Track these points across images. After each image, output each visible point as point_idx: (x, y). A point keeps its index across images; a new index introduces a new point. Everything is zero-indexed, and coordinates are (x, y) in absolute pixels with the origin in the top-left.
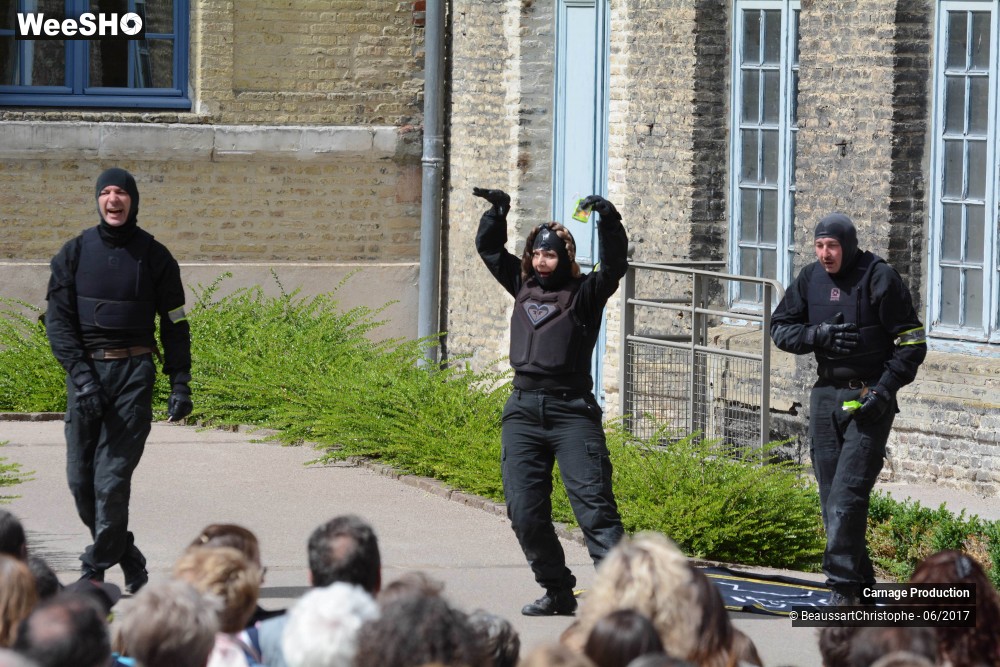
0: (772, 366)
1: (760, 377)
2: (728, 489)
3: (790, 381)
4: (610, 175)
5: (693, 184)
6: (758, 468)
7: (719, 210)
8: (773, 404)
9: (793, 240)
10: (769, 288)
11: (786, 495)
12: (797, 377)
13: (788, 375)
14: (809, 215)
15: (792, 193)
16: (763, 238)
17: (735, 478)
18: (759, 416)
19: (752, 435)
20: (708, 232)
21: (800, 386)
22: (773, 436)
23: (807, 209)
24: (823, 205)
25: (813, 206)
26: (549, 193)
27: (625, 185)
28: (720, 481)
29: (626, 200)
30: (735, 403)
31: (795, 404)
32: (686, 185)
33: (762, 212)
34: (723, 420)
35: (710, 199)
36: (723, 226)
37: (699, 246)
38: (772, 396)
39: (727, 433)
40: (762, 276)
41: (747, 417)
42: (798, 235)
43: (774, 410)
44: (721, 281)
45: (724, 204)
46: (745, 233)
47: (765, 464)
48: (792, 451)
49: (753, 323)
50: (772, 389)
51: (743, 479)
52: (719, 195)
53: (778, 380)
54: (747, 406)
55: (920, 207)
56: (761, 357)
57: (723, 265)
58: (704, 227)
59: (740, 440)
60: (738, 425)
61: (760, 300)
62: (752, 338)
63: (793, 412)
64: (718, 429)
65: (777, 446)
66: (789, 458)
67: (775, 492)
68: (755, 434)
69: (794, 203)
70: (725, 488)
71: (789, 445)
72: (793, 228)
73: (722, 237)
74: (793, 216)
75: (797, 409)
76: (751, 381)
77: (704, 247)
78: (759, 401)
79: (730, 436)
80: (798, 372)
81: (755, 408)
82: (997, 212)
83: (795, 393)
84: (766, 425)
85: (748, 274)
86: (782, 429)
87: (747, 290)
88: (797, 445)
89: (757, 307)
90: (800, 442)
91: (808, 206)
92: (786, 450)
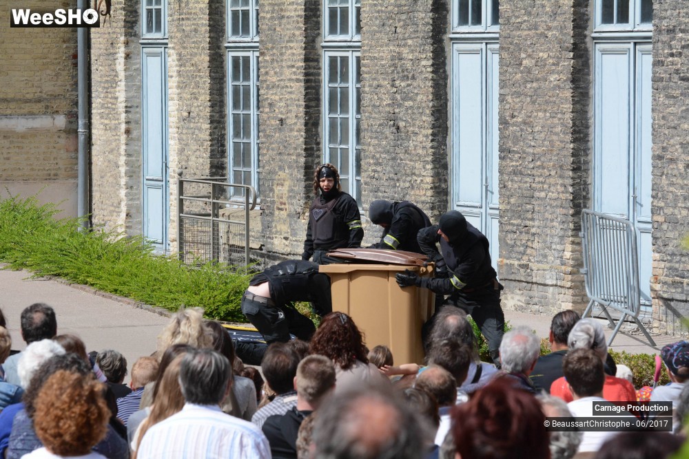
0: (251, 227)
1: (245, 232)
2: (230, 286)
3: (259, 234)
4: (170, 137)
5: (210, 140)
6: (244, 276)
7: (223, 153)
8: (251, 245)
9: (259, 167)
10: (248, 190)
12: (262, 232)
13: (258, 231)
14: (266, 154)
15: (258, 144)
16: (244, 166)
17: (234, 281)
18: (244, 251)
19: (241, 261)
20: (218, 163)
21: (264, 236)
22: (251, 261)
24: (273, 149)
25: (268, 150)
26: (140, 146)
27: (177, 141)
28: (226, 283)
29: (178, 149)
30: (233, 245)
31: (262, 245)
32: (207, 141)
33: (244, 154)
34: (228, 254)
35: (218, 147)
36: (225, 160)
37: (214, 170)
38: (250, 242)
39: (230, 260)
40: (244, 184)
41: (239, 252)
42: (261, 164)
43: (251, 248)
44: (225, 187)
45: (225, 150)
46: (236, 163)
47: (248, 274)
49: (241, 207)
50: (251, 238)
51: (237, 281)
52: (223, 145)
53: (253, 234)
54: (239, 247)
55: (319, 150)
56: (245, 223)
57: (226, 179)
58: (216, 161)
59: (235, 263)
60: (235, 255)
61: (244, 196)
62: (240, 214)
63: (261, 249)
64: (225, 258)
65: (253, 266)
66: (259, 271)
68: (242, 260)
69: (259, 149)
70: (228, 286)
71: (259, 264)
72: (259, 161)
73: (225, 165)
74: (259, 155)
75: (263, 247)
76: (240, 234)
77: (216, 170)
78: (244, 244)
79: (231, 261)
80: (263, 230)
81: (243, 248)
82: (355, 151)
83: (261, 240)
84: (248, 255)
85: (238, 183)
86: (255, 257)
87: (237, 191)
88: (263, 265)
89: (242, 199)
90: (264, 263)
91: (266, 150)
92: (258, 267)
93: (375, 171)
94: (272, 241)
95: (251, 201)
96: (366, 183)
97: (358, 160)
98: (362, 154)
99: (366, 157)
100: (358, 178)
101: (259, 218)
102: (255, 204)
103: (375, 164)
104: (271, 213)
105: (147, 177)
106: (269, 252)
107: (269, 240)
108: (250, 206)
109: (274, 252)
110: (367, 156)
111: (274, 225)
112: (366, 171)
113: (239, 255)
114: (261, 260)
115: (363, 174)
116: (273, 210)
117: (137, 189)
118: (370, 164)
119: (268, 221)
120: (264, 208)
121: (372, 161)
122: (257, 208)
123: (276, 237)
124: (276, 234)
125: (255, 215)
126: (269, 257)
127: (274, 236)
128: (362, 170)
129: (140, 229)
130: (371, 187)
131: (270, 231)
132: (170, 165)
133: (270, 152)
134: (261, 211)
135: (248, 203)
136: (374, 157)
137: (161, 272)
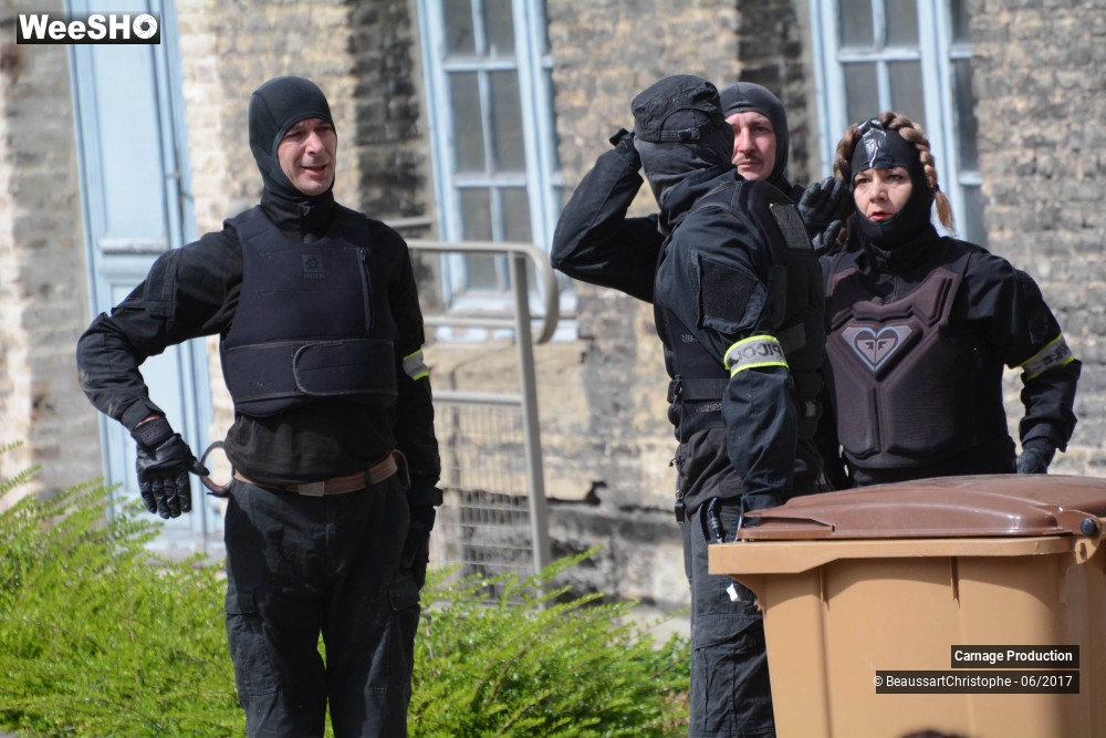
0: (544, 414)
1: (522, 437)
2: (480, 661)
3: (580, 440)
4: (185, 70)
5: (354, 72)
6: (535, 616)
7: (408, 119)
8: (552, 489)
9: (558, 164)
10: (522, 262)
11: (594, 662)
12: (593, 431)
13: (575, 428)
14: (584, 111)
15: (548, 71)
16: (500, 164)
17: (492, 640)
18: (526, 515)
19: (517, 554)
20: (391, 163)
21: (601, 448)
22: (557, 550)
23: (578, 100)
24: (610, 89)
25: (591, 92)
26: (68, 117)
27: (216, 86)
28: (463, 648)
29: (224, 116)
30: (478, 495)
31: (597, 485)
32: (339, 75)
33: (493, 116)
34: (459, 531)
35: (388, 98)
36: (418, 148)
37: (377, 193)
38: (548, 473)
39: (472, 553)
40: (506, 237)
41: (505, 518)
42: (567, 153)
43: (554, 501)
44: (427, 259)
45: (416, 106)
46: (466, 158)
47: (548, 605)
48: (597, 576)
49: (498, 334)
50: (549, 459)
51: (507, 639)
52: (405, 88)
53: (556, 440)
54: (502, 498)
55: (798, 74)
56: (520, 397)
57: (427, 227)
58: (381, 154)
59: (492, 565)
60: (490, 534)
61: (508, 287)
62: (498, 363)
63: (592, 499)
64: (450, 548)
65: (566, 569)
66: (593, 589)
67: (574, 659)
68: (521, 551)
69: (553, 90)
70: (472, 659)
71: (589, 563)
72: (556, 140)
73: (420, 171)
74: (554, 116)
75: (600, 493)
76: (506, 447)
77: (387, 194)
78: (523, 485)
79: (476, 558)
80: (595, 422)
81: (519, 500)
82: (947, 70)
83: (592, 462)
84: (543, 528)
85: (478, 238)
86: (573, 535)
87: (479, 270)
88: (606, 565)
89: (501, 301)
90: (612, 557)
91: (581, 94)
92: (585, 575)
93: (1034, 143)
94: (634, 463)
95: (538, 306)
96: (1004, 197)
97: (965, 100)
98: (979, 78)
99: (996, 89)
100: (970, 178)
101: (575, 375)
102: (553, 317)
103: (1038, 115)
104: (621, 350)
105: (108, 243)
106: (629, 508)
107: (623, 462)
108: (537, 327)
109: (647, 510)
110: (1000, 82)
111: (637, 398)
112: (998, 147)
113: (505, 530)
114: (597, 544)
115: (987, 160)
116: (631, 337)
117: (67, 295)
118: (1014, 117)
119: (614, 383)
120: (595, 330)
121: (1020, 104)
122: (566, 332)
123: (651, 447)
124: (649, 433)
125: (556, 363)
126: (628, 530)
127: (642, 442)
128: (982, 145)
129: (94, 458)
130: (1023, 211)
131: (627, 424)
132: (195, 184)
133: (601, 100)
134: (583, 346)
135: (525, 316)
136: (1026, 86)
137: (195, 624)
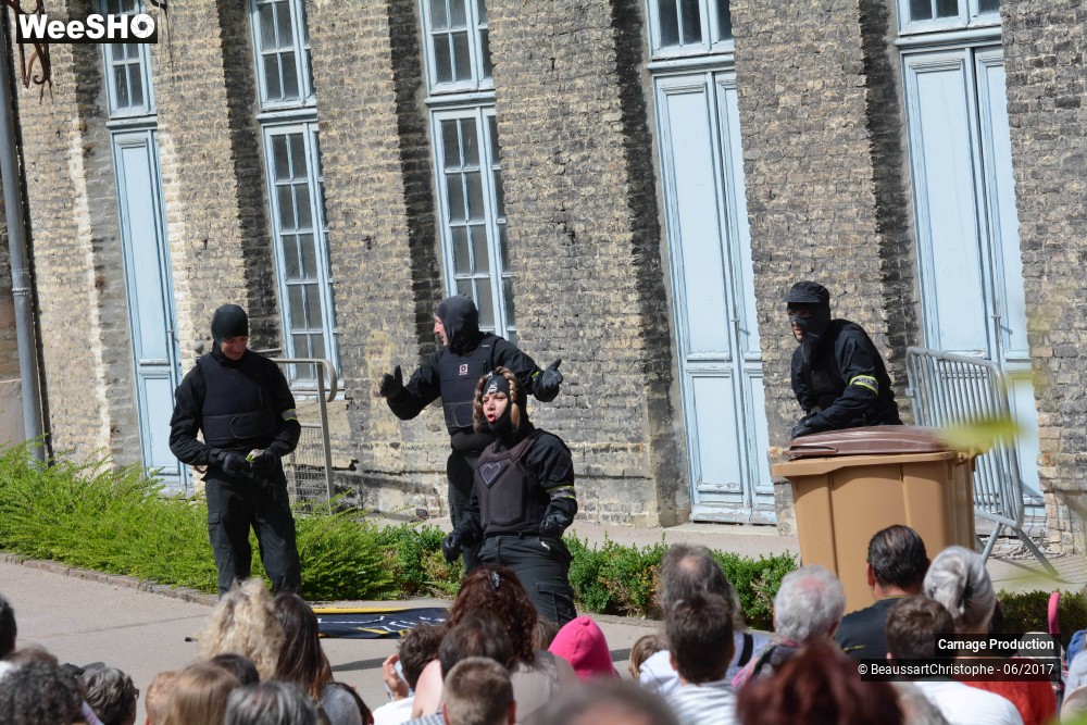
0: (331, 432)
1: (322, 441)
2: (304, 539)
3: (347, 442)
4: (175, 286)
5: (247, 286)
6: (328, 518)
7: (271, 306)
8: (335, 463)
9: (336, 324)
10: (320, 367)
11: (353, 538)
12: (352, 439)
13: (345, 438)
14: (347, 301)
15: (331, 284)
16: (311, 325)
17: (310, 530)
18: (324, 475)
19: (320, 492)
20: (264, 325)
21: (356, 446)
22: (338, 490)
23: (344, 297)
24: (358, 292)
25: (349, 294)
26: (125, 307)
27: (189, 293)
29: (192, 305)
30: (303, 466)
31: (353, 462)
32: (241, 288)
33: (307, 304)
34: (295, 482)
35: (262, 297)
36: (276, 318)
37: (258, 338)
38: (333, 457)
39: (300, 492)
40: (313, 357)
41: (315, 477)
42: (340, 320)
43: (335, 469)
45: (275, 300)
46: (296, 322)
47: (333, 513)
48: (355, 501)
49: (311, 397)
50: (333, 451)
51: (315, 529)
52: (270, 293)
53: (336, 442)
54: (313, 468)
55: (438, 285)
56: (320, 425)
57: (280, 352)
58: (260, 321)
59: (309, 497)
60: (308, 484)
61: (315, 378)
62: (311, 410)
63: (352, 468)
65: (341, 499)
66: (352, 506)
67: (343, 537)
68: (322, 491)
69: (333, 293)
71: (351, 495)
72: (335, 314)
73: (276, 328)
74: (334, 304)
75: (356, 465)
76: (314, 446)
77: (262, 338)
78: (322, 462)
79: (301, 494)
80: (353, 433)
81: (320, 469)
82: (501, 282)
83: (352, 452)
84: (331, 481)
85: (302, 357)
86: (344, 484)
87: (302, 370)
88: (359, 496)
89: (312, 384)
90: (361, 492)
91: (345, 294)
92: (350, 500)
93: (538, 314)
94: (370, 452)
95: (328, 385)
96: (526, 337)
97: (509, 296)
98: (515, 286)
99: (522, 291)
100: (511, 329)
101: (344, 415)
102: (334, 390)
103: (539, 302)
104: (364, 404)
105: (143, 361)
106: (368, 472)
107: (365, 451)
108: (327, 394)
109: (376, 472)
110: (523, 288)
111: (371, 425)
112: (523, 315)
113: (315, 482)
114: (355, 488)
115: (519, 321)
116: (368, 398)
117: (125, 383)
118: (529, 303)
119: (361, 418)
120: (352, 395)
121: (532, 297)
122: (340, 396)
123: (377, 445)
124: (376, 439)
125: (336, 409)
126: (368, 482)
127: (373, 443)
128: (516, 314)
129: (138, 453)
130: (534, 343)
131: (366, 435)
132: (179, 335)
133: (354, 297)
134: (347, 402)
135: (322, 390)
136: (534, 289)
137: (181, 525)
